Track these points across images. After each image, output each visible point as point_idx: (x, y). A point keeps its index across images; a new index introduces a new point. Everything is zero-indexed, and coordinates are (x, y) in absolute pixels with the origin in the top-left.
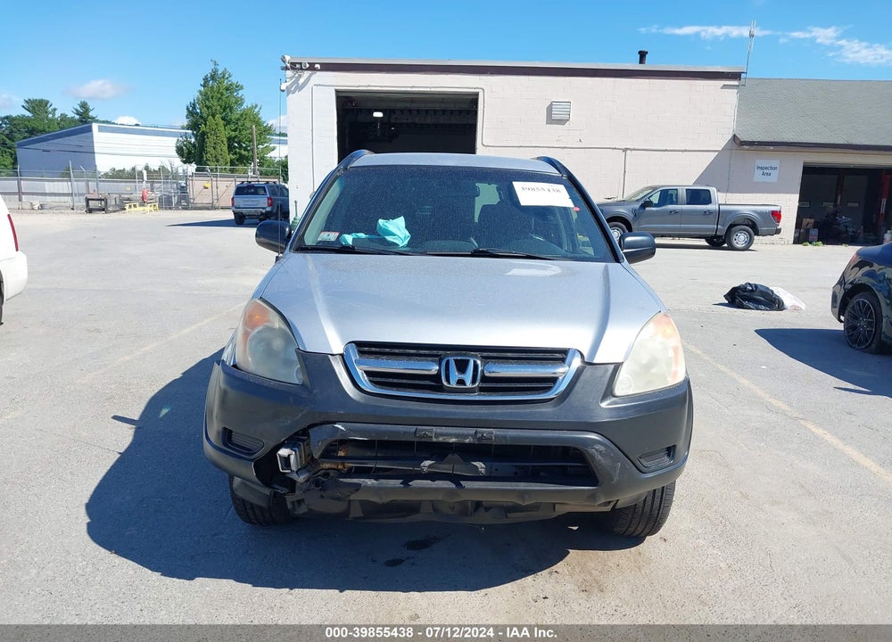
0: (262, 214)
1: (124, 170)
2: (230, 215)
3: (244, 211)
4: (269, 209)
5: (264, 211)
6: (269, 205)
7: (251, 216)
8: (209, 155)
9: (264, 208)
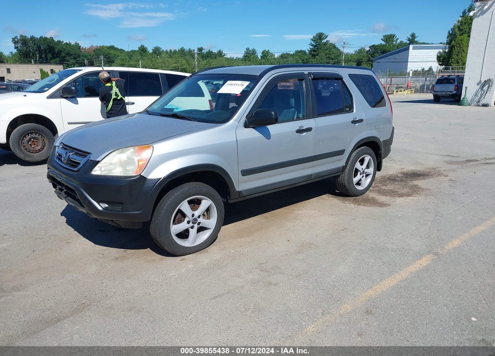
0: (450, 95)
1: (417, 70)
2: (430, 96)
3: (439, 94)
4: (454, 92)
5: (451, 94)
6: (455, 90)
7: (444, 97)
8: (453, 59)
9: (451, 92)
